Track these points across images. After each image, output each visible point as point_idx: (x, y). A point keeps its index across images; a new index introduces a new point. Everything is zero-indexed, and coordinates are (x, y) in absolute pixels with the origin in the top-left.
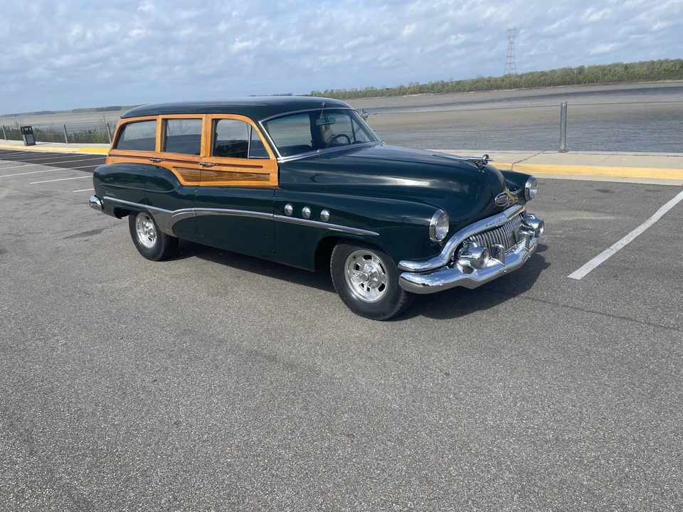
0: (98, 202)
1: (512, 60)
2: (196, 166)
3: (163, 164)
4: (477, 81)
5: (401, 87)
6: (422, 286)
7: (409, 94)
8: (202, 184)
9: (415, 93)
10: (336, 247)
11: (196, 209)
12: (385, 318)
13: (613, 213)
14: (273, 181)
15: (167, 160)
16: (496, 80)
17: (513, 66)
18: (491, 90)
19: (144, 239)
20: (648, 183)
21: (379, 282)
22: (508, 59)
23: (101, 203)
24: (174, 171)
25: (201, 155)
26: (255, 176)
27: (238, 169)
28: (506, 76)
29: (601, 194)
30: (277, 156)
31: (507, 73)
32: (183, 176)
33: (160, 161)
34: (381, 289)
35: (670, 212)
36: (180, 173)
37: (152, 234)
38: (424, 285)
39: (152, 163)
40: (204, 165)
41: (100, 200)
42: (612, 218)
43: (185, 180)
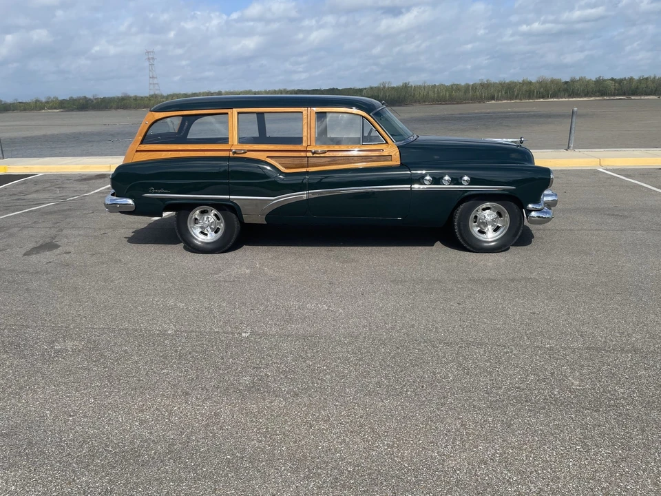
0: (131, 202)
1: (155, 81)
3: (248, 155)
5: (37, 101)
7: (48, 109)
9: (55, 108)
11: (309, 191)
14: (396, 160)
16: (142, 99)
17: (157, 87)
18: (138, 108)
22: (151, 79)
24: (269, 160)
25: (304, 144)
26: (375, 158)
30: (393, 142)
31: (152, 93)
32: (284, 164)
33: (245, 153)
36: (278, 162)
43: (286, 168)
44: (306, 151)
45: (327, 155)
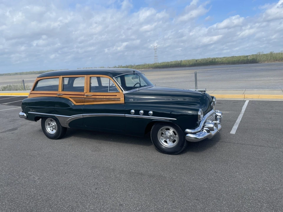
0: (25, 115)
2: (83, 96)
3: (64, 96)
4: (144, 65)
6: (194, 139)
8: (86, 104)
10: (154, 126)
11: (83, 114)
12: (177, 153)
13: (227, 111)
14: (122, 101)
15: (65, 94)
17: (157, 60)
18: (150, 68)
19: (49, 130)
20: (232, 100)
21: (173, 139)
22: (155, 57)
23: (26, 115)
24: (70, 99)
25: (84, 92)
26: (113, 99)
27: (105, 97)
28: (155, 64)
29: (219, 104)
30: (122, 91)
31: (155, 62)
32: (75, 101)
33: (62, 95)
34: (174, 141)
35: (246, 109)
36: (73, 100)
37: (54, 127)
38: (195, 138)
39: (58, 96)
40: (87, 96)
41: (26, 114)
42: (228, 112)
43: (77, 103)
44: (84, 95)
45: (92, 97)
